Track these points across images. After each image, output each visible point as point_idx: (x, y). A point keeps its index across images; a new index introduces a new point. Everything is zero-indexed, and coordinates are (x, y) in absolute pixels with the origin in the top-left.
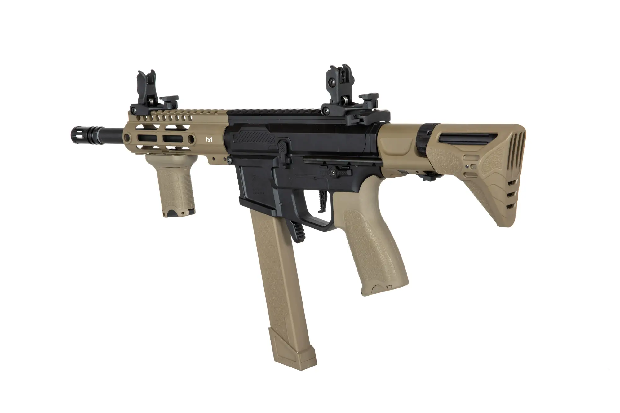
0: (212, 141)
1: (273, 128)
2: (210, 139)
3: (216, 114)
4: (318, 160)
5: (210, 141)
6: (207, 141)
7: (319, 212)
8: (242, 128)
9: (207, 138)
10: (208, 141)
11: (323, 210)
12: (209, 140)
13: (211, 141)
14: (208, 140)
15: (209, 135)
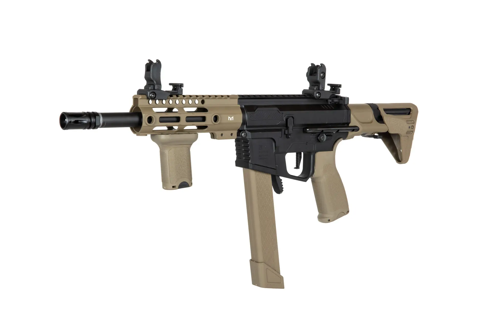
0: (233, 120)
1: (282, 108)
2: (232, 118)
3: (229, 98)
4: (318, 129)
5: (231, 120)
6: (229, 120)
7: (295, 168)
8: (258, 109)
9: (229, 117)
10: (230, 120)
11: (297, 167)
12: (231, 118)
13: (232, 120)
14: (230, 119)
15: (231, 115)
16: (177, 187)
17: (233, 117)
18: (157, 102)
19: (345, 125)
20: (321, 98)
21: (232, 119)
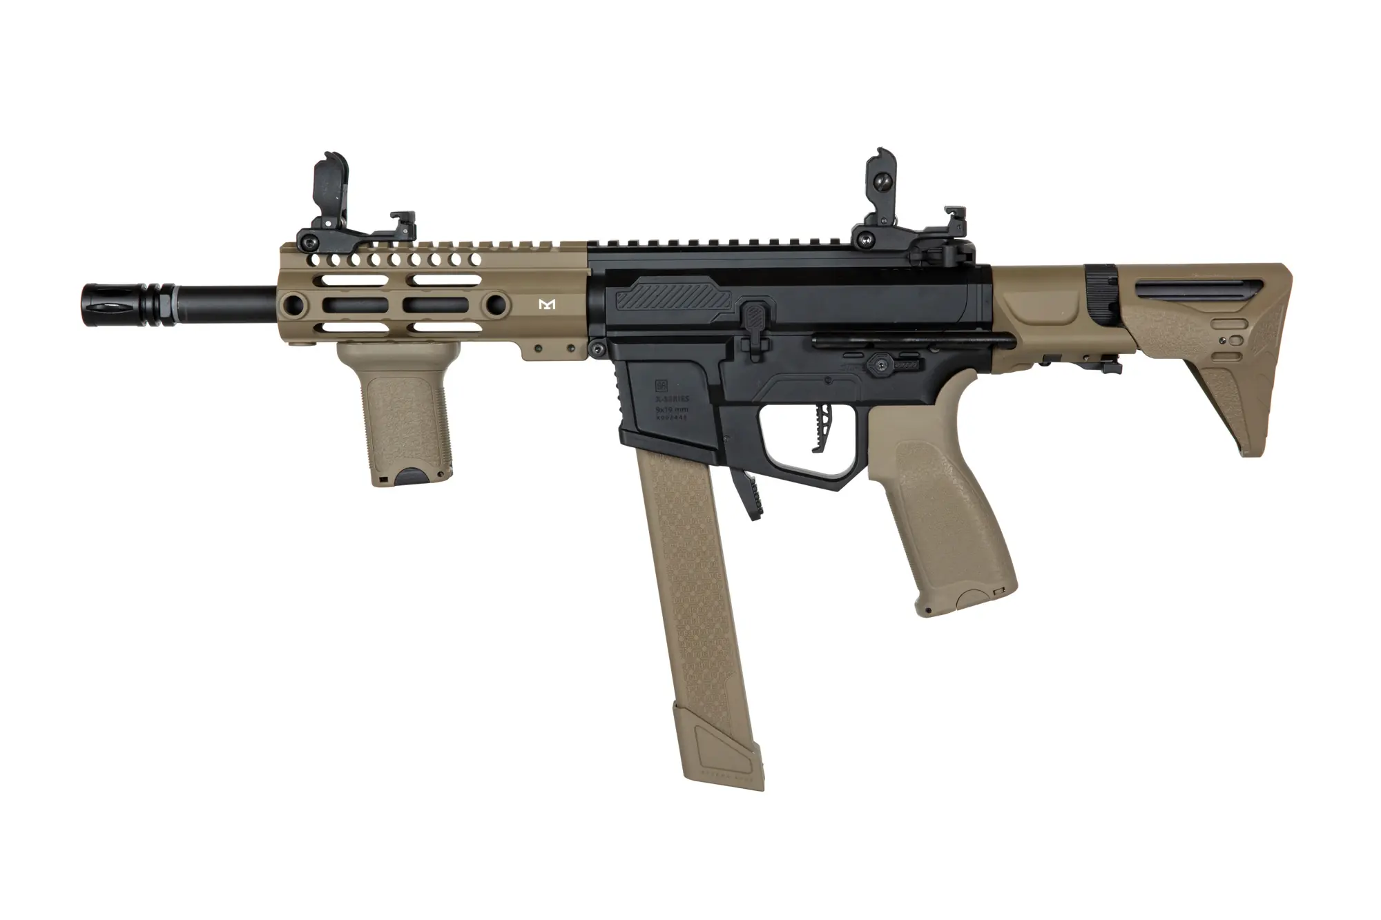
0: (554, 308)
1: (726, 277)
2: (550, 303)
5: (549, 308)
6: (540, 308)
7: (815, 450)
8: (641, 279)
9: (541, 302)
10: (545, 308)
12: (547, 305)
13: (552, 308)
14: (543, 306)
15: (547, 294)
16: (391, 480)
17: (553, 302)
18: (336, 259)
19: (975, 329)
20: (875, 248)
21: (551, 306)
